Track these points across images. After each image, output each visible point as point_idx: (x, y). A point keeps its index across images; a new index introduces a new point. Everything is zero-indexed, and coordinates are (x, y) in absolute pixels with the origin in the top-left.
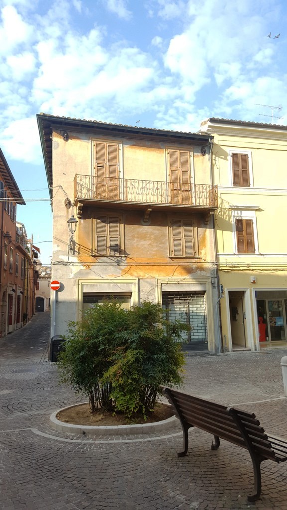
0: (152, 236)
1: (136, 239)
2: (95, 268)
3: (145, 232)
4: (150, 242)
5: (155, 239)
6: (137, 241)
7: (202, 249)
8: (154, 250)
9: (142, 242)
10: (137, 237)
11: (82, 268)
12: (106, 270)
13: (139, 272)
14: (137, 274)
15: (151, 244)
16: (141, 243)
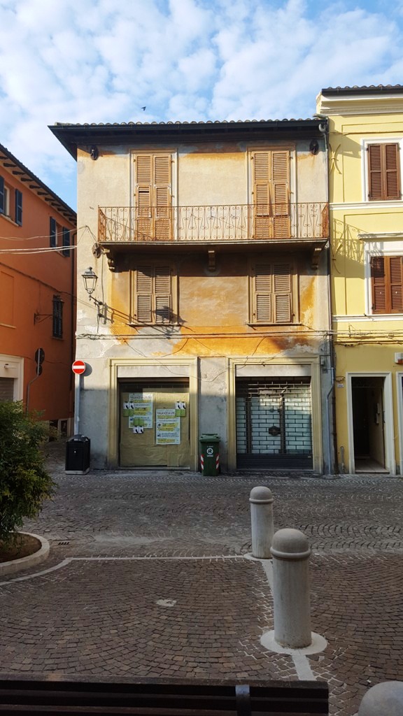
0: (222, 293)
1: (196, 299)
2: (134, 343)
3: (210, 286)
4: (218, 302)
5: (227, 297)
6: (198, 300)
7: (305, 310)
8: (224, 313)
9: (206, 302)
10: (199, 295)
11: (117, 342)
12: (150, 345)
13: (200, 348)
14: (196, 351)
15: (219, 305)
16: (204, 303)
